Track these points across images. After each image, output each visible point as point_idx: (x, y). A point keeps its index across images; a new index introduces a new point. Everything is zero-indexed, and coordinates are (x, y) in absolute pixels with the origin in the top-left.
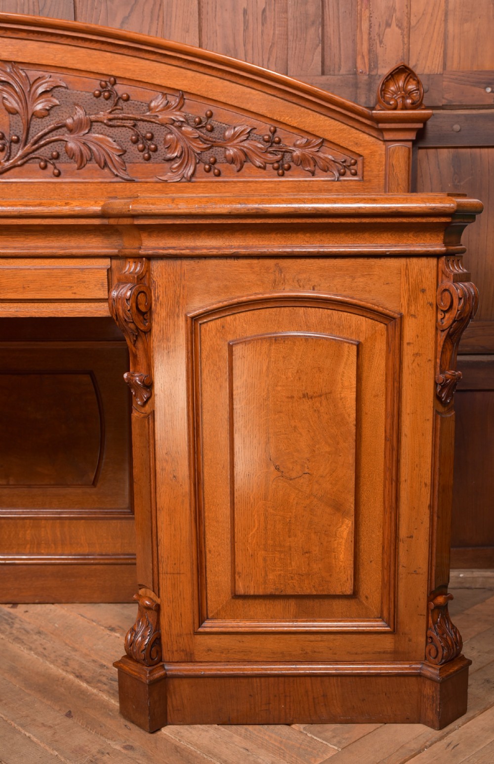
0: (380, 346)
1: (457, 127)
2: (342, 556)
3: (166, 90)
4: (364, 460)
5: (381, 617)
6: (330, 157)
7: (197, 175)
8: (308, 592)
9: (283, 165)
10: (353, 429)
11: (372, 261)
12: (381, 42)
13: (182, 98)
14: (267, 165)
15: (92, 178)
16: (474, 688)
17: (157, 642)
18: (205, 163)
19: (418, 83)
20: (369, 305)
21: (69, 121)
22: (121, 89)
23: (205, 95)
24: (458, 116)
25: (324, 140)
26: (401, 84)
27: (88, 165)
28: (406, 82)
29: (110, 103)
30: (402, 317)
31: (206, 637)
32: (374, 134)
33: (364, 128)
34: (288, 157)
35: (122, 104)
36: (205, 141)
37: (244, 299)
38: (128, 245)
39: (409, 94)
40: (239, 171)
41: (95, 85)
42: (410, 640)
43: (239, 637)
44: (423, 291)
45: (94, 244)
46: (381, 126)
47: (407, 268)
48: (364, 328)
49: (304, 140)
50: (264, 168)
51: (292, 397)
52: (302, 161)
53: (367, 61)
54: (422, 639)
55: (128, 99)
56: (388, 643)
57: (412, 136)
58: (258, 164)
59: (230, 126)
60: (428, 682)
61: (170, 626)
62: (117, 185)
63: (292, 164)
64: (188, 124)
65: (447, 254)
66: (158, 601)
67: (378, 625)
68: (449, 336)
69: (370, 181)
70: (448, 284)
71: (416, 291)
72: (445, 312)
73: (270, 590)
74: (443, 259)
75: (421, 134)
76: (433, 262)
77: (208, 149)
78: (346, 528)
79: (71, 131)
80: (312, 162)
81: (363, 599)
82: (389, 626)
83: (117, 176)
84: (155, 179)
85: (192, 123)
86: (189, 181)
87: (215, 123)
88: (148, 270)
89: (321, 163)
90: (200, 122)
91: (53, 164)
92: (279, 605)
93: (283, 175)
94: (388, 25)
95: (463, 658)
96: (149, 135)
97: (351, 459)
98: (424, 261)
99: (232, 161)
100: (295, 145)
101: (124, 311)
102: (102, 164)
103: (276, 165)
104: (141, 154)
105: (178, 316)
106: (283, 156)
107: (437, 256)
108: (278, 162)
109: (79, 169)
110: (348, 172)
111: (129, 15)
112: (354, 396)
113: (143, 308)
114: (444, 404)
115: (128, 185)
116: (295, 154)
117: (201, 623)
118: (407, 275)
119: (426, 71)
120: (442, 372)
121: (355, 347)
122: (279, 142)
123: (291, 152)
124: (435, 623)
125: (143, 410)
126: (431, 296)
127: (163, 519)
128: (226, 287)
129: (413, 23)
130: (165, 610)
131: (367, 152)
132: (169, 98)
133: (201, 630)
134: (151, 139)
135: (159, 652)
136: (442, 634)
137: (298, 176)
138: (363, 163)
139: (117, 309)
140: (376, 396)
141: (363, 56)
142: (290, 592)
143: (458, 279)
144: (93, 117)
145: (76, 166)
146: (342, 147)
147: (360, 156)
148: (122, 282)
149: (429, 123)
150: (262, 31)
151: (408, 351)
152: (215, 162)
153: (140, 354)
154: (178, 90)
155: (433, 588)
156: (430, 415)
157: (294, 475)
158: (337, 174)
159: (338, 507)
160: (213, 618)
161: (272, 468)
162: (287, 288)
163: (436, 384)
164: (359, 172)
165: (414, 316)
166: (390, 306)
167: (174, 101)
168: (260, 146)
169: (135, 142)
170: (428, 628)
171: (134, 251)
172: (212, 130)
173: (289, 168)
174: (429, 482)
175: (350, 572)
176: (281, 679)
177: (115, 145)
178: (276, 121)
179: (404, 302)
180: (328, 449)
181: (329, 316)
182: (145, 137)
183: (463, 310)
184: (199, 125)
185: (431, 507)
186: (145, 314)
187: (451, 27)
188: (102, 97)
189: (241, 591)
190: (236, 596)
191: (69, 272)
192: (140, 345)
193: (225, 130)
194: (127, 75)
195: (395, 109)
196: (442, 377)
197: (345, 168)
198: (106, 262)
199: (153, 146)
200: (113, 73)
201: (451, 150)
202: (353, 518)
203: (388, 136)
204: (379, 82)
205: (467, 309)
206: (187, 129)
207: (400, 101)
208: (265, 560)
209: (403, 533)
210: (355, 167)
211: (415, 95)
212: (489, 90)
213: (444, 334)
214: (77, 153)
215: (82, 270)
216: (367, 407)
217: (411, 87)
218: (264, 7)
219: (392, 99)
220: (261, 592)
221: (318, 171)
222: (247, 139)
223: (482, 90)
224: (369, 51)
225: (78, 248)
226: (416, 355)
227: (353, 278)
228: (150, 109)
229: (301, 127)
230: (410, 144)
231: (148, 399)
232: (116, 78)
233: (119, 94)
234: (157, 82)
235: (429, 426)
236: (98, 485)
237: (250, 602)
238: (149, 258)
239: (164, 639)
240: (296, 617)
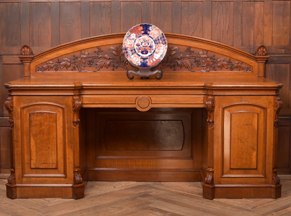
0: (262, 114)
1: (275, 59)
2: (254, 160)
3: (203, 50)
4: (259, 139)
5: (262, 174)
6: (244, 66)
7: (210, 70)
8: (246, 168)
9: (232, 68)
10: (257, 132)
11: (261, 97)
12: (256, 38)
13: (207, 52)
14: (228, 68)
15: (184, 71)
16: (283, 190)
17: (213, 179)
18: (212, 67)
19: (266, 49)
20: (260, 106)
21: (179, 57)
22: (192, 49)
23: (213, 51)
24: (276, 56)
25: (243, 62)
26: (262, 49)
27: (183, 68)
28: (263, 49)
29: (189, 53)
30: (267, 108)
31: (224, 178)
32: (255, 61)
33: (253, 60)
34: (233, 66)
35: (192, 53)
36: (212, 62)
37: (234, 104)
38: (210, 93)
39: (264, 52)
40: (221, 69)
41: (186, 48)
42: (268, 179)
43: (231, 178)
44: (271, 103)
45: (201, 92)
46: (257, 59)
47: (268, 98)
48: (259, 110)
49: (238, 62)
50: (227, 69)
51: (244, 125)
52: (237, 67)
53: (253, 42)
54: (271, 179)
55: (194, 52)
56: (263, 180)
57: (265, 62)
58: (226, 68)
59: (219, 58)
60: (272, 188)
61: (216, 175)
62: (190, 73)
63: (235, 68)
64: (208, 58)
65: (276, 95)
66: (213, 170)
67: (262, 176)
68: (277, 112)
69: (254, 72)
70: (276, 101)
71: (270, 103)
72: (276, 107)
73: (238, 167)
74: (275, 96)
75: (267, 61)
76: (273, 97)
77: (213, 64)
78: (255, 154)
79: (179, 59)
80: (239, 68)
81: (258, 170)
82: (264, 176)
83: (190, 70)
84: (199, 71)
85: (209, 57)
86: (208, 72)
87: (215, 58)
88: (214, 98)
89: (242, 68)
90: (212, 57)
91: (174, 68)
92: (240, 171)
93: (232, 70)
94: (258, 34)
95: (280, 184)
96: (198, 61)
97: (256, 138)
98: (271, 97)
99: (219, 67)
100: (235, 63)
101: (209, 106)
102: (187, 68)
103: (230, 68)
104: (196, 65)
105: (220, 108)
106: (232, 66)
107: (274, 95)
108: (231, 67)
109: (181, 68)
110: (248, 70)
111: (194, 31)
112: (257, 124)
113: (213, 106)
114: (276, 127)
115: (193, 73)
116: (235, 65)
117: (223, 175)
118: (268, 99)
119: (268, 46)
120: (275, 120)
121: (257, 114)
122: (231, 63)
123: (234, 65)
124: (274, 175)
125: (211, 128)
126: (273, 104)
127: (215, 151)
128: (230, 102)
129: (264, 34)
130: (215, 172)
131: (253, 65)
132: (204, 52)
133: (223, 176)
134: (199, 61)
135: (213, 182)
136: (276, 178)
137: (236, 71)
138: (252, 68)
139: (208, 106)
140: (261, 125)
141: (252, 42)
142: (243, 168)
143: (278, 100)
144: (185, 56)
145: (180, 68)
146: (247, 64)
147: (251, 66)
148: (208, 101)
149: (269, 59)
150: (227, 36)
151: (268, 115)
152: (215, 67)
153: (212, 116)
154: (206, 50)
155: (274, 167)
156: (273, 129)
157: (244, 142)
158: (246, 70)
159: (253, 149)
160: (225, 174)
161: (239, 140)
162: (243, 102)
163: (274, 122)
164: (251, 70)
165: (269, 108)
166: (264, 106)
167: (205, 53)
168: (226, 63)
169: (195, 62)
170: (272, 176)
171: (212, 94)
172: (214, 59)
173: (234, 69)
174: (272, 143)
175: (256, 163)
176: (240, 188)
177: (190, 63)
178: (231, 57)
179: (267, 105)
180: (251, 136)
181: (252, 108)
182: (197, 61)
183: (279, 107)
184: (211, 58)
185: (273, 149)
186: (213, 107)
187: (273, 35)
188: (187, 52)
189: (232, 167)
190: (231, 169)
191: (196, 98)
192: (212, 114)
193: (218, 59)
194: (194, 46)
195: (261, 55)
196: (275, 121)
197: (248, 69)
198: (203, 96)
199: (199, 63)
200: (191, 46)
201: (274, 64)
202: (256, 151)
203: (258, 62)
204: (256, 48)
205: (281, 106)
206: (208, 59)
207: (262, 54)
208: (237, 160)
209: (267, 155)
210: (250, 69)
211: (265, 52)
212: (283, 50)
213: (276, 112)
214: (180, 65)
215: (198, 97)
216: (260, 127)
217: (264, 50)
218: (227, 30)
219: (260, 53)
220: (236, 168)
221: (241, 69)
222: (223, 61)
223: (282, 50)
224: (254, 40)
225: (198, 93)
226: (270, 116)
227: (257, 100)
228: (199, 54)
229: (237, 59)
230: (264, 64)
231: (213, 125)
232: (191, 47)
233: (192, 50)
234: (201, 48)
235: (273, 131)
236: (182, 150)
237: (233, 170)
238: (215, 95)
239: (214, 179)
240: (243, 174)
